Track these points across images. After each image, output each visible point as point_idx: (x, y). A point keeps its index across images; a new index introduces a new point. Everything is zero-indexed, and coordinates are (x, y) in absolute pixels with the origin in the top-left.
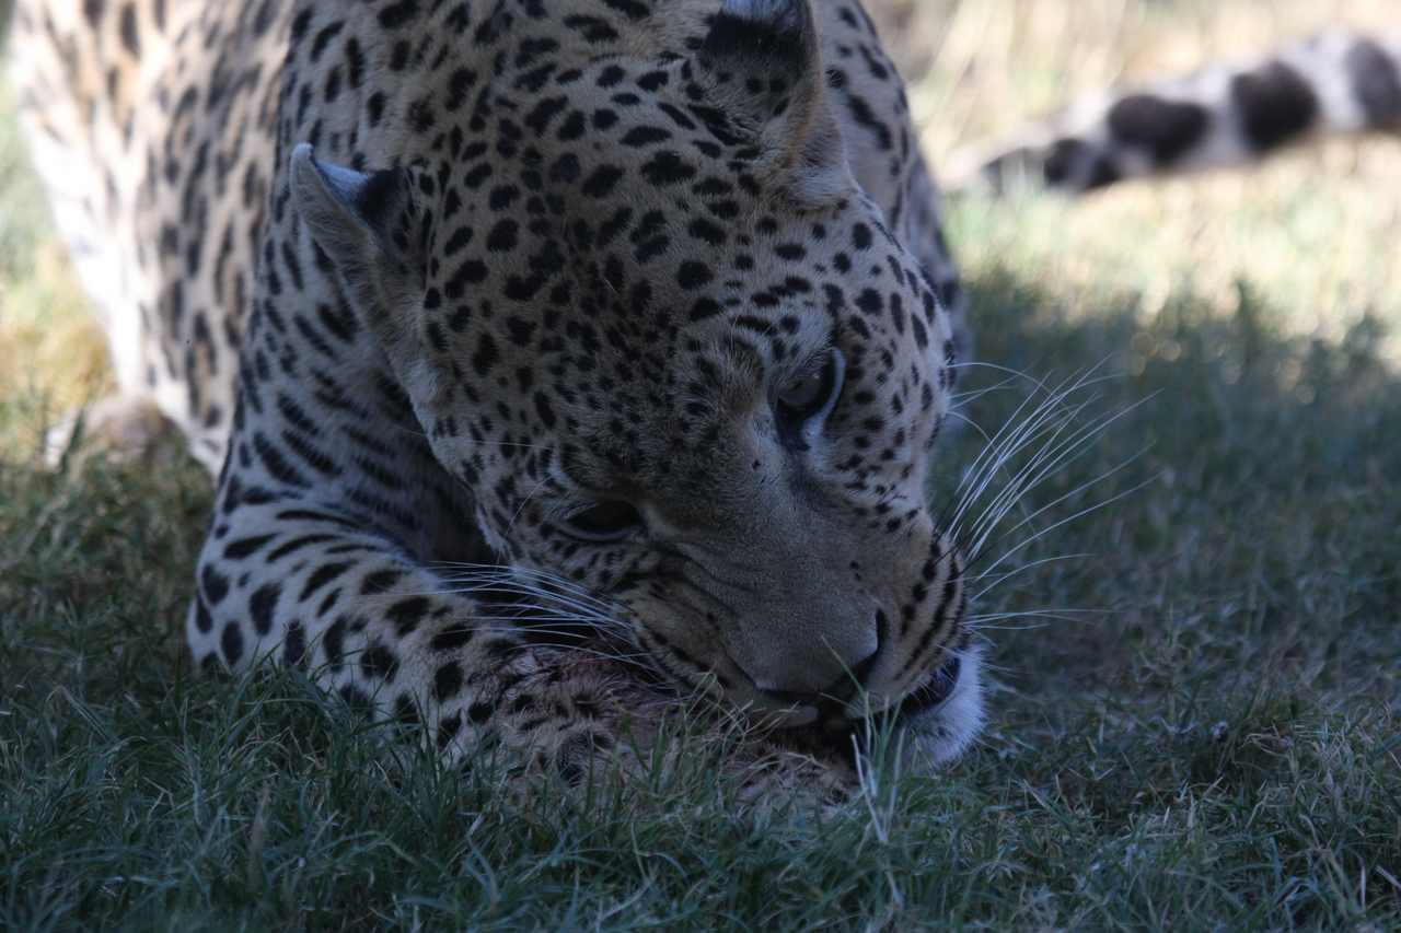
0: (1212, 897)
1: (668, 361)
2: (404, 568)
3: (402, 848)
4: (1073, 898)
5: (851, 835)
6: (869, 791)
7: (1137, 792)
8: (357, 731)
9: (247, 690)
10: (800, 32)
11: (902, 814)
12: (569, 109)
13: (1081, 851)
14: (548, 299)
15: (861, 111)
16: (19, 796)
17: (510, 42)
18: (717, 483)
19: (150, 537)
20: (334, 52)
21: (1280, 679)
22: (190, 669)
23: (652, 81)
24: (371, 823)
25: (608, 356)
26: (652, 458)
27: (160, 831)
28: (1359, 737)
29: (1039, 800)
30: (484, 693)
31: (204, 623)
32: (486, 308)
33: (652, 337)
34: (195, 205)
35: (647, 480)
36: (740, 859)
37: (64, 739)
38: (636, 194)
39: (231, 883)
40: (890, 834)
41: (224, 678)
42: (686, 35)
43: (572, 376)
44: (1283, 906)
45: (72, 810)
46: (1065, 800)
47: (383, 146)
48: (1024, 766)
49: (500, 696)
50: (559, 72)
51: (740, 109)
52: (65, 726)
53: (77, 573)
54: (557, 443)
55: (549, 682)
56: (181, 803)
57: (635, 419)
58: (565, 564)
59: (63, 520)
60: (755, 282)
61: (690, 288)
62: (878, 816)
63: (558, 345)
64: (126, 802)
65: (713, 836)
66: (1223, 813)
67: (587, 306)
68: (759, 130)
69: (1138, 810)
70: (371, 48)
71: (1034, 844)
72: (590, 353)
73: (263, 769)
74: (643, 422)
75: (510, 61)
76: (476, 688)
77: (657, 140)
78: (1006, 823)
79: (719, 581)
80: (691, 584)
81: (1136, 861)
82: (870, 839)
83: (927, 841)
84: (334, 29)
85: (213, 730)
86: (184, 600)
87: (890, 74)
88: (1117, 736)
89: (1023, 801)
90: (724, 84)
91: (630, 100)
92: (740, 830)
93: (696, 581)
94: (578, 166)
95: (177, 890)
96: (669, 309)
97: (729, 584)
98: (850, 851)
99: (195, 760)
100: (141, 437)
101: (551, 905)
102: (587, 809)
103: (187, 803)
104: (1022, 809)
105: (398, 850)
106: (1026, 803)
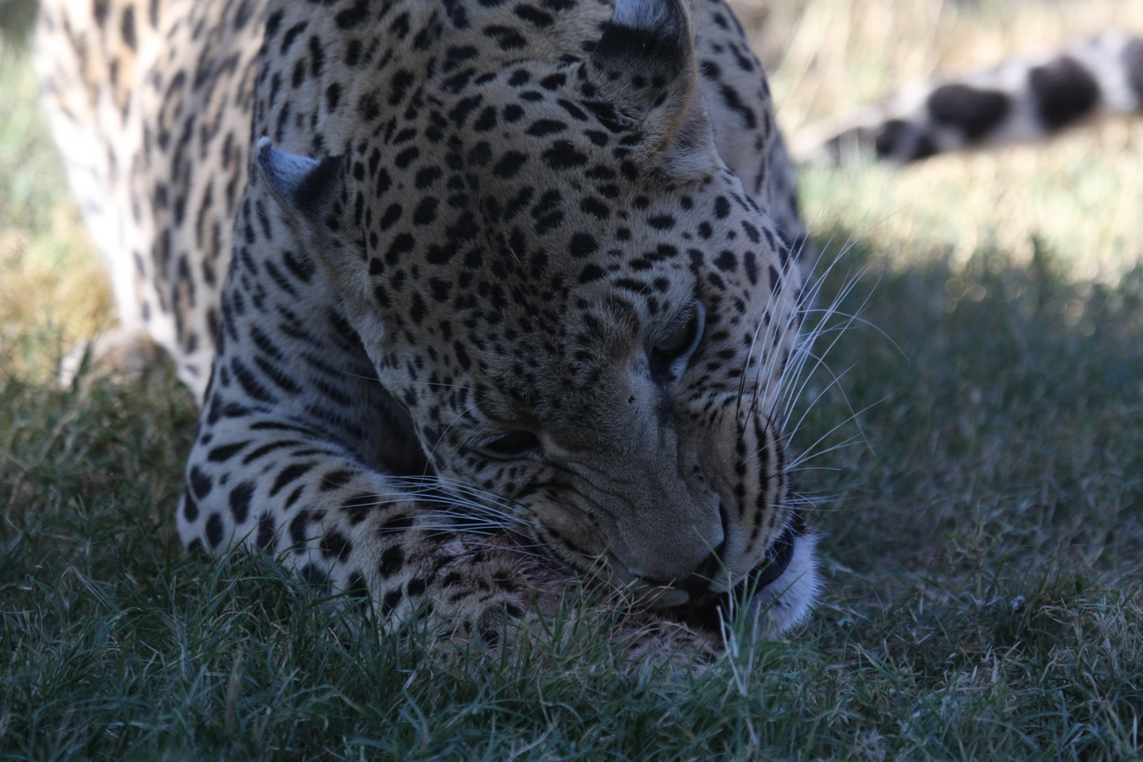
0: (1011, 739)
1: (561, 316)
2: (356, 469)
3: (351, 698)
4: (898, 740)
5: (717, 688)
6: (732, 653)
7: (950, 653)
8: (314, 603)
9: (224, 570)
10: (678, 37)
11: (759, 671)
12: (484, 105)
13: (905, 702)
14: (462, 262)
15: (731, 98)
16: (38, 656)
17: (439, 49)
18: (599, 416)
19: (145, 445)
20: (300, 47)
21: (1068, 561)
22: (177, 553)
23: (553, 82)
24: (325, 679)
25: (513, 312)
26: (547, 396)
27: (154, 684)
28: (1131, 609)
29: (870, 660)
30: (421, 571)
31: (191, 514)
32: (415, 270)
33: (548, 297)
34: (182, 167)
35: (543, 413)
36: (627, 708)
37: (75, 610)
38: (537, 176)
39: (212, 727)
40: (749, 688)
41: (206, 560)
42: (582, 39)
43: (483, 329)
44: (1070, 747)
45: (82, 668)
46: (892, 660)
47: (338, 130)
48: (858, 632)
49: (434, 574)
50: (478, 75)
51: (626, 101)
52: (76, 599)
53: (86, 473)
54: (472, 383)
55: (474, 562)
56: (171, 662)
57: (533, 364)
58: (477, 476)
59: (74, 430)
60: (632, 250)
61: (580, 257)
62: (739, 674)
63: (472, 302)
64: (126, 662)
65: (605, 689)
66: (1020, 671)
67: (497, 269)
68: (641, 118)
69: (951, 668)
70: (329, 44)
71: (866, 695)
72: (498, 308)
73: (237, 635)
74: (540, 366)
75: (438, 67)
76: (413, 568)
77: (555, 131)
78: (845, 679)
79: (601, 490)
80: (578, 493)
81: (950, 710)
82: (733, 692)
83: (778, 694)
84: (300, 28)
85: (197, 602)
86: (173, 496)
87: (755, 66)
88: (934, 608)
89: (857, 661)
90: (613, 82)
91: (535, 97)
92: (626, 684)
93: (582, 491)
94: (490, 151)
95: (167, 733)
96: (562, 274)
97: (609, 493)
98: (716, 702)
99: (183, 627)
100: (138, 363)
101: (472, 746)
102: (502, 666)
103: (175, 662)
104: (856, 667)
105: (347, 700)
106: (860, 662)
